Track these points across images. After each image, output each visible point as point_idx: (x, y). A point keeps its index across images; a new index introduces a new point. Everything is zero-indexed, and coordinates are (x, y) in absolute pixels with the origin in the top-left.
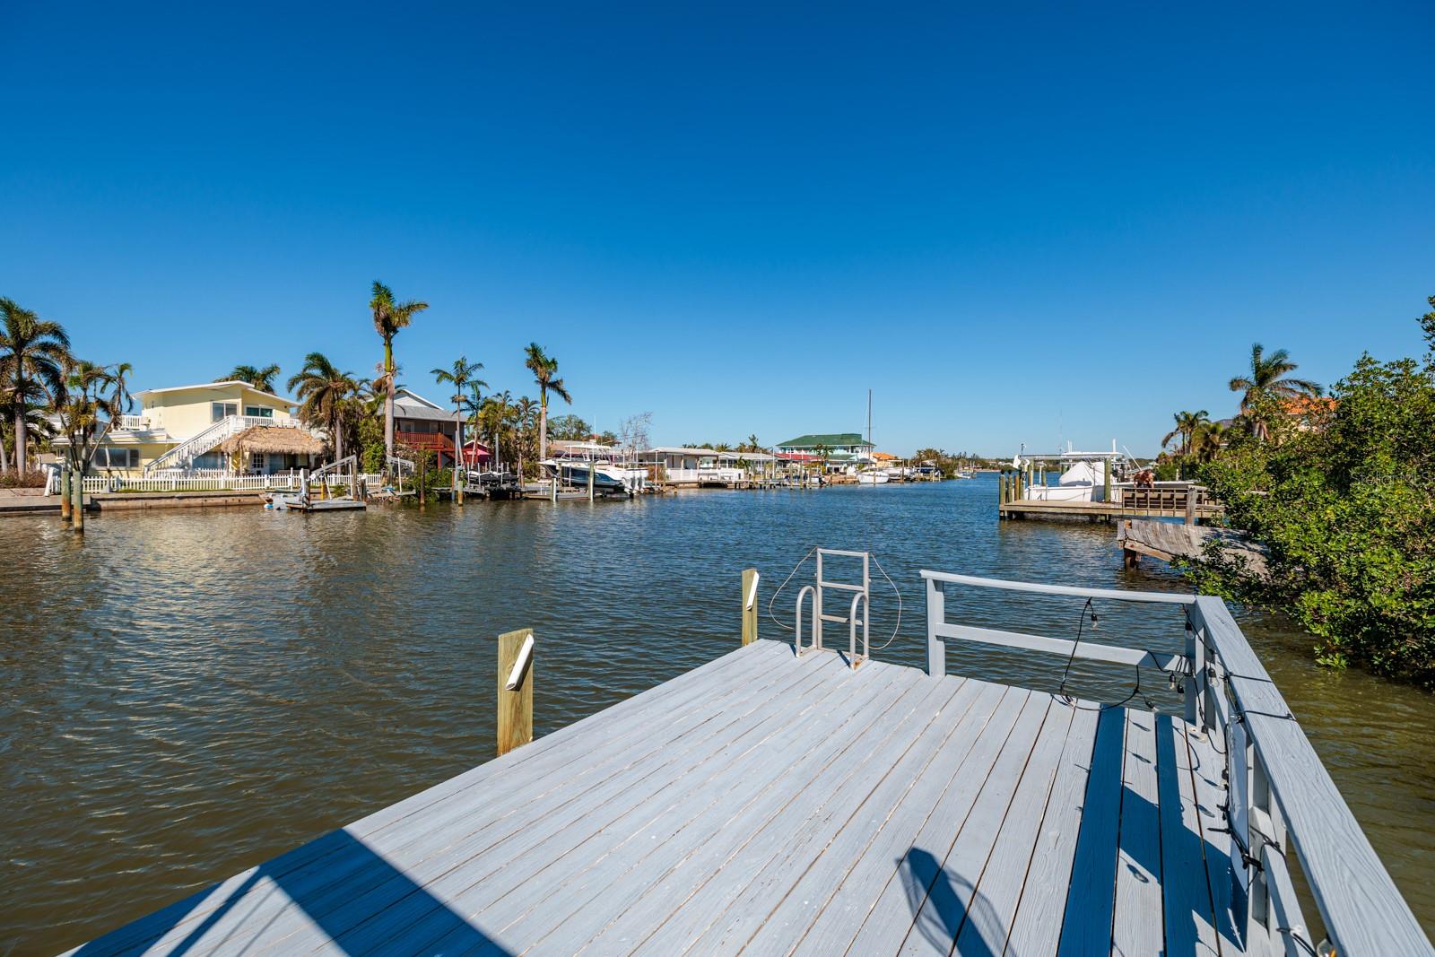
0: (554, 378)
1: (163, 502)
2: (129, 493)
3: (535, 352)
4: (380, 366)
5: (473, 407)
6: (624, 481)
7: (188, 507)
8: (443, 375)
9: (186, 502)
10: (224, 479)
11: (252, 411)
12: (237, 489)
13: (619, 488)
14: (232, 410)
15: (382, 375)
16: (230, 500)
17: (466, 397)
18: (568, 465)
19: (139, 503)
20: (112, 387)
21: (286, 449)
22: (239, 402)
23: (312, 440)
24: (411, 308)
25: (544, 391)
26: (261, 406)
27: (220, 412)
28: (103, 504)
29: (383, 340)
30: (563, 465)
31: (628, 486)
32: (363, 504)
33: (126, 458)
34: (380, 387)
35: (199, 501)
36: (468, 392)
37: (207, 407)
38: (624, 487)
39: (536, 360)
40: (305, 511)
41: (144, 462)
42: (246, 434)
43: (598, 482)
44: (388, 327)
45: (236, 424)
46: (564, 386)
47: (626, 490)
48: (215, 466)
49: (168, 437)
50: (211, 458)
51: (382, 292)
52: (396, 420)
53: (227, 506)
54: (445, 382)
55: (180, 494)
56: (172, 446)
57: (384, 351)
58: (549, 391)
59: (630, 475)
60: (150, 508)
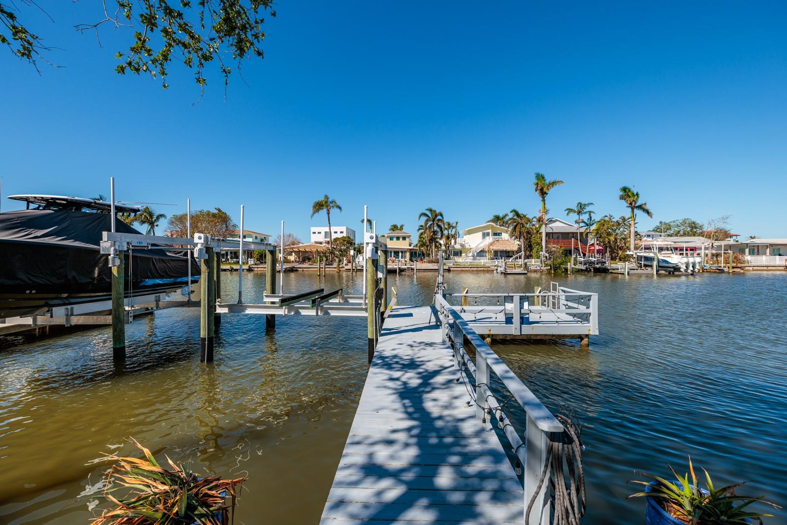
0: (638, 204)
1: (466, 269)
2: (457, 265)
3: (625, 189)
4: (540, 210)
5: (587, 225)
6: (680, 265)
7: (473, 271)
8: (570, 210)
9: (472, 269)
10: (484, 261)
11: (495, 234)
12: (487, 265)
13: (677, 269)
14: (488, 234)
15: (541, 215)
16: (485, 269)
17: (582, 220)
18: (642, 254)
19: (460, 269)
20: (454, 230)
21: (505, 249)
22: (490, 231)
23: (514, 244)
24: (553, 184)
25: (633, 211)
26: (498, 232)
27: (485, 235)
28: (451, 269)
29: (541, 199)
30: (638, 254)
31: (683, 268)
32: (526, 272)
33: (458, 253)
34: (540, 220)
35: (476, 269)
36: (585, 217)
37: (480, 234)
38: (680, 268)
39: (627, 194)
40: (505, 274)
41: (463, 255)
42: (491, 244)
43: (661, 264)
44: (543, 193)
45: (490, 239)
46: (647, 207)
47: (682, 270)
48: (483, 256)
49: (470, 246)
50: (482, 253)
51: (540, 177)
52: (547, 234)
53: (484, 271)
54: (572, 214)
55: (470, 266)
56: (471, 249)
57: (542, 203)
58: (636, 211)
59: (685, 260)
60: (463, 271)
